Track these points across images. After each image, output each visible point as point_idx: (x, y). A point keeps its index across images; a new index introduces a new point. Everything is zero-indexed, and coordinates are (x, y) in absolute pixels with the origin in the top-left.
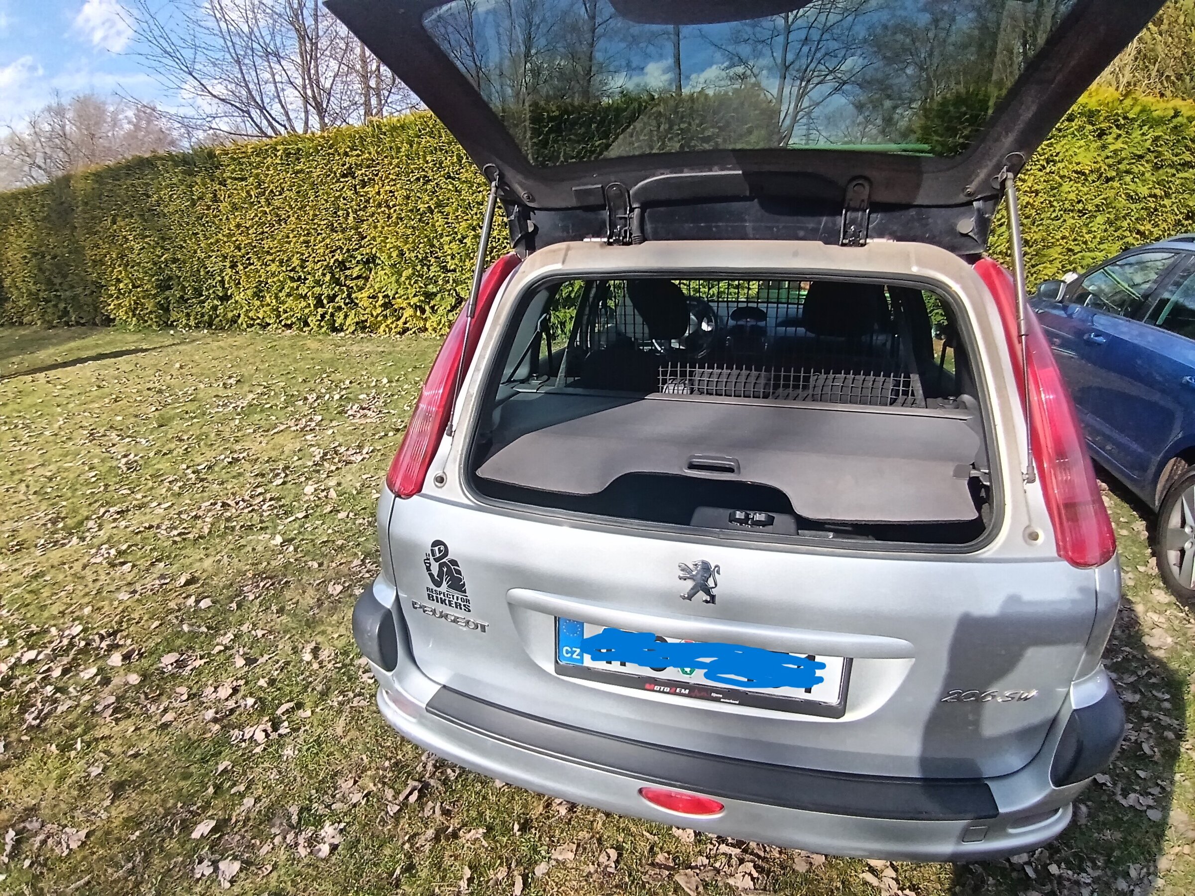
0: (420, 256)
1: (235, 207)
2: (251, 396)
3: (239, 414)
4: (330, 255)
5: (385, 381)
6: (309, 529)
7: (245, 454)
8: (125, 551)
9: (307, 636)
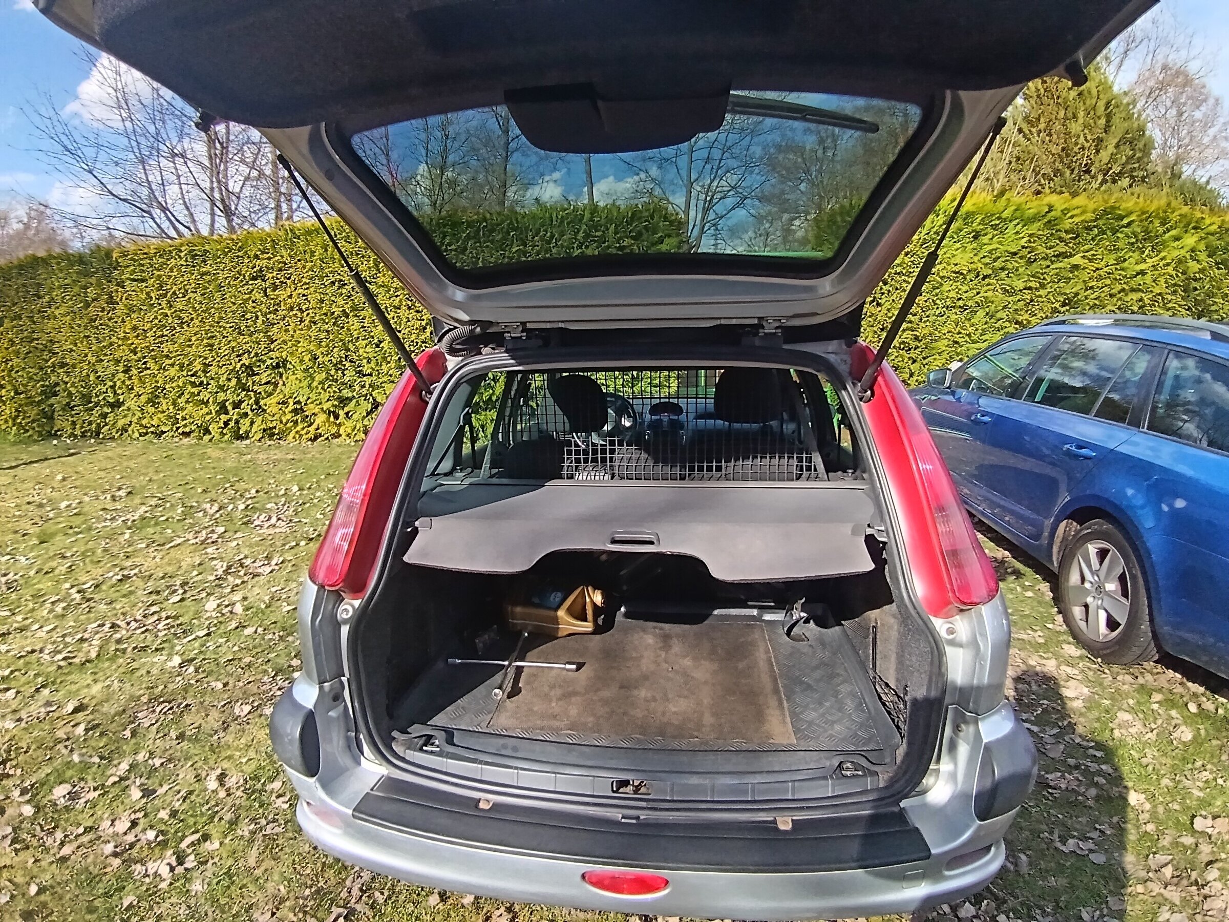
0: (334, 361)
1: (131, 309)
2: (144, 508)
3: (129, 528)
4: (237, 359)
5: (295, 488)
6: (211, 648)
7: (136, 571)
8: (8, 677)
9: (212, 762)
